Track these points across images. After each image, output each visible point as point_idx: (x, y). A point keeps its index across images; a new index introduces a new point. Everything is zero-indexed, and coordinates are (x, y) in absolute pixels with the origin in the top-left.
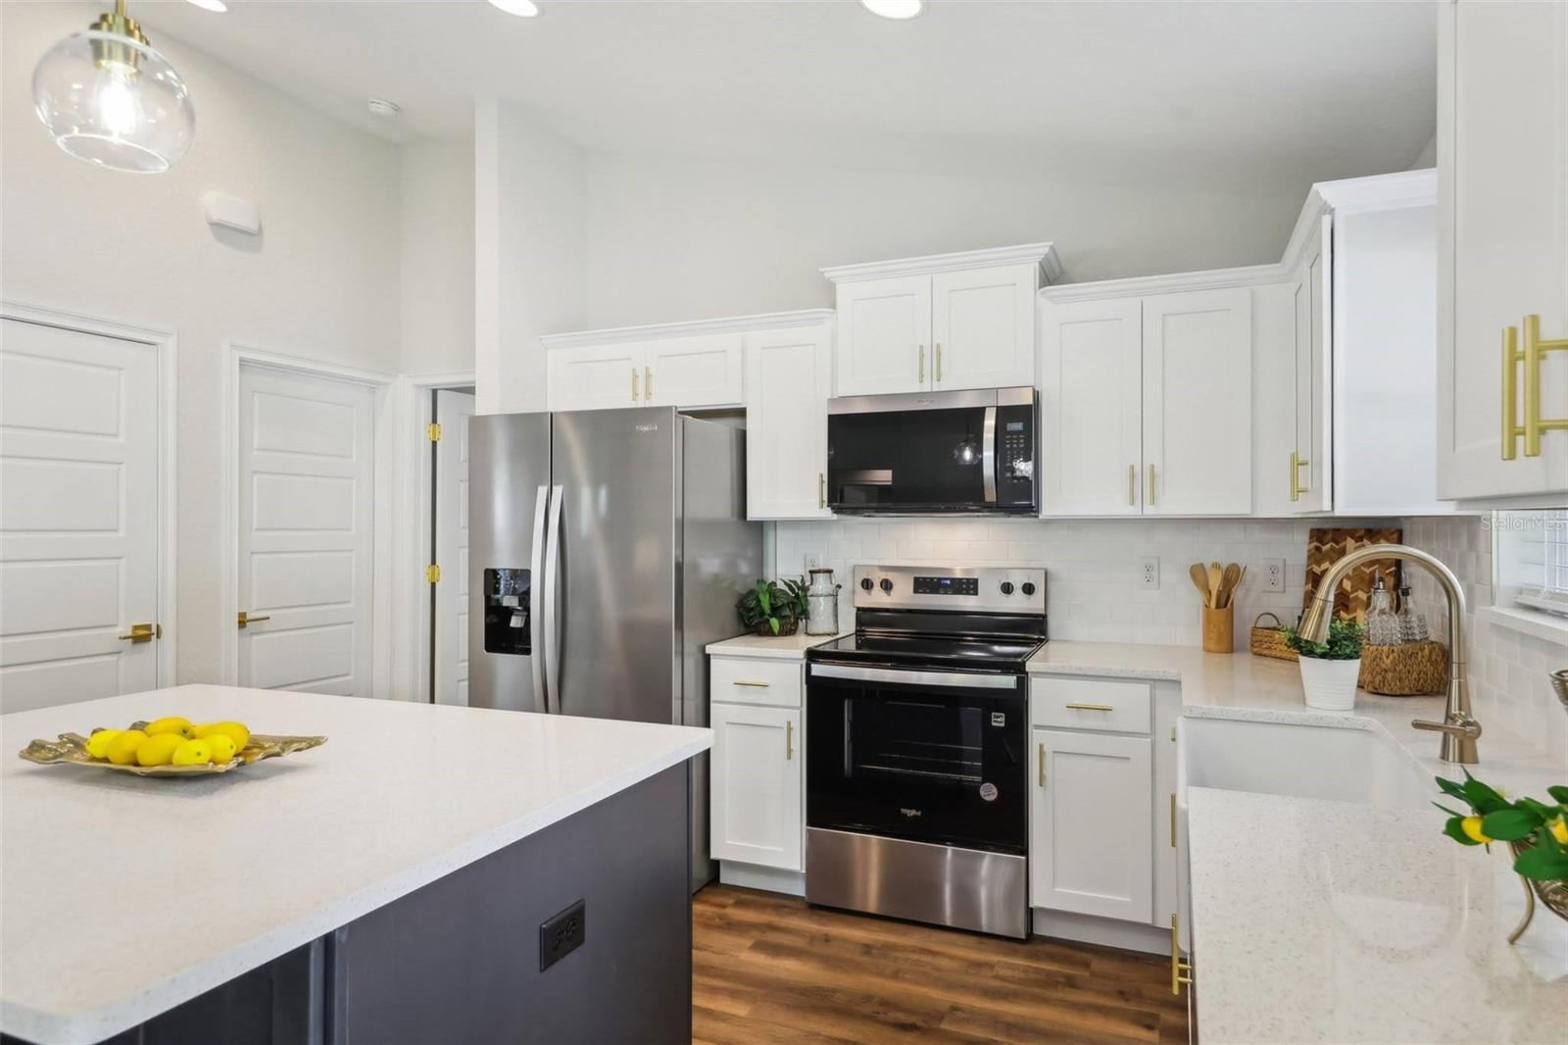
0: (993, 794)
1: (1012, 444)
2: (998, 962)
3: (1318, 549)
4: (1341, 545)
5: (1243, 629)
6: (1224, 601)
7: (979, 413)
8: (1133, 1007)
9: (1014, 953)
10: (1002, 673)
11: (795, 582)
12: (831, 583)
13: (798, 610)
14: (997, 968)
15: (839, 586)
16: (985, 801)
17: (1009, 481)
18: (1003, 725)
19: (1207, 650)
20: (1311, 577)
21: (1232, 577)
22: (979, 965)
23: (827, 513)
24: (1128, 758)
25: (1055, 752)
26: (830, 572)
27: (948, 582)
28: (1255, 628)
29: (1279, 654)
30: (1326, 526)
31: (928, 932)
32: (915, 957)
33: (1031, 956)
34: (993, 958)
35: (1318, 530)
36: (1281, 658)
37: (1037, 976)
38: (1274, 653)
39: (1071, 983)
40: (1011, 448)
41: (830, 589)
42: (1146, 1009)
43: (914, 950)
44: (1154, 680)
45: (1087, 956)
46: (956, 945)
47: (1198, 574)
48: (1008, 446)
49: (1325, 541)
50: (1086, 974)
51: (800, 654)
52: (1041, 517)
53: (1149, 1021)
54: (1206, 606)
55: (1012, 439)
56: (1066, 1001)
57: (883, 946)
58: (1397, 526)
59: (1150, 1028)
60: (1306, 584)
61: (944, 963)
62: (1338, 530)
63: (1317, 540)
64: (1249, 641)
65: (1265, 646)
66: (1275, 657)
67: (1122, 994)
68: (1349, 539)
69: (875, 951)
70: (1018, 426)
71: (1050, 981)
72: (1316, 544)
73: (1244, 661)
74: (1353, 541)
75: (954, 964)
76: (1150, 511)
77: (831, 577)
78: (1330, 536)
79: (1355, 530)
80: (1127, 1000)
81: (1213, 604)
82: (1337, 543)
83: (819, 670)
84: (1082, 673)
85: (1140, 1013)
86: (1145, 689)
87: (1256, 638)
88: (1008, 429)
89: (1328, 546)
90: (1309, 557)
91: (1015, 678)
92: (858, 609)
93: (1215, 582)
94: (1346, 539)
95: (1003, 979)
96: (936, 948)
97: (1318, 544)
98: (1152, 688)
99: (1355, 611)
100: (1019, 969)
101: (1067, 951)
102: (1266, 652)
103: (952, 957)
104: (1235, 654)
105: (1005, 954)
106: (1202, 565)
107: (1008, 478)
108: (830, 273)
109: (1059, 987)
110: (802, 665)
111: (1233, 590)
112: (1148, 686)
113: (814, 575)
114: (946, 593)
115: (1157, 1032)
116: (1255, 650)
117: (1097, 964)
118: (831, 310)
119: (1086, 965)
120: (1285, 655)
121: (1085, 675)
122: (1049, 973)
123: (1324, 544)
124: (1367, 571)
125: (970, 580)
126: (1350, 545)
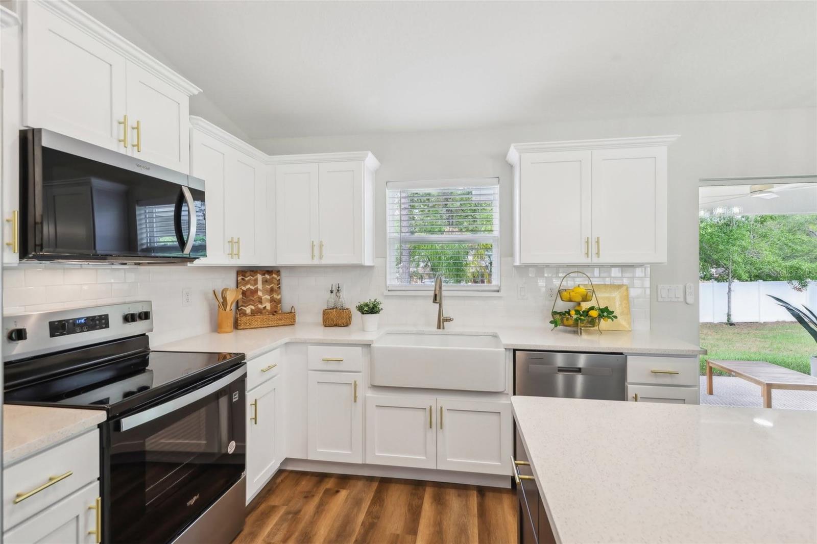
3: (243, 279)
4: (255, 277)
18: (238, 399)
20: (240, 292)
27: (83, 321)
28: (239, 318)
29: (256, 326)
30: (245, 269)
35: (241, 271)
36: (261, 328)
38: (252, 327)
49: (247, 276)
58: (277, 269)
60: (239, 295)
62: (251, 271)
63: (241, 275)
65: (248, 324)
68: (258, 275)
72: (240, 277)
74: (261, 276)
78: (248, 273)
79: (260, 271)
82: (253, 276)
89: (249, 278)
90: (238, 284)
94: (256, 274)
97: (243, 277)
99: (265, 303)
102: (248, 327)
114: (82, 331)
120: (259, 326)
123: (246, 278)
124: (269, 287)
125: (100, 316)
126: (260, 277)
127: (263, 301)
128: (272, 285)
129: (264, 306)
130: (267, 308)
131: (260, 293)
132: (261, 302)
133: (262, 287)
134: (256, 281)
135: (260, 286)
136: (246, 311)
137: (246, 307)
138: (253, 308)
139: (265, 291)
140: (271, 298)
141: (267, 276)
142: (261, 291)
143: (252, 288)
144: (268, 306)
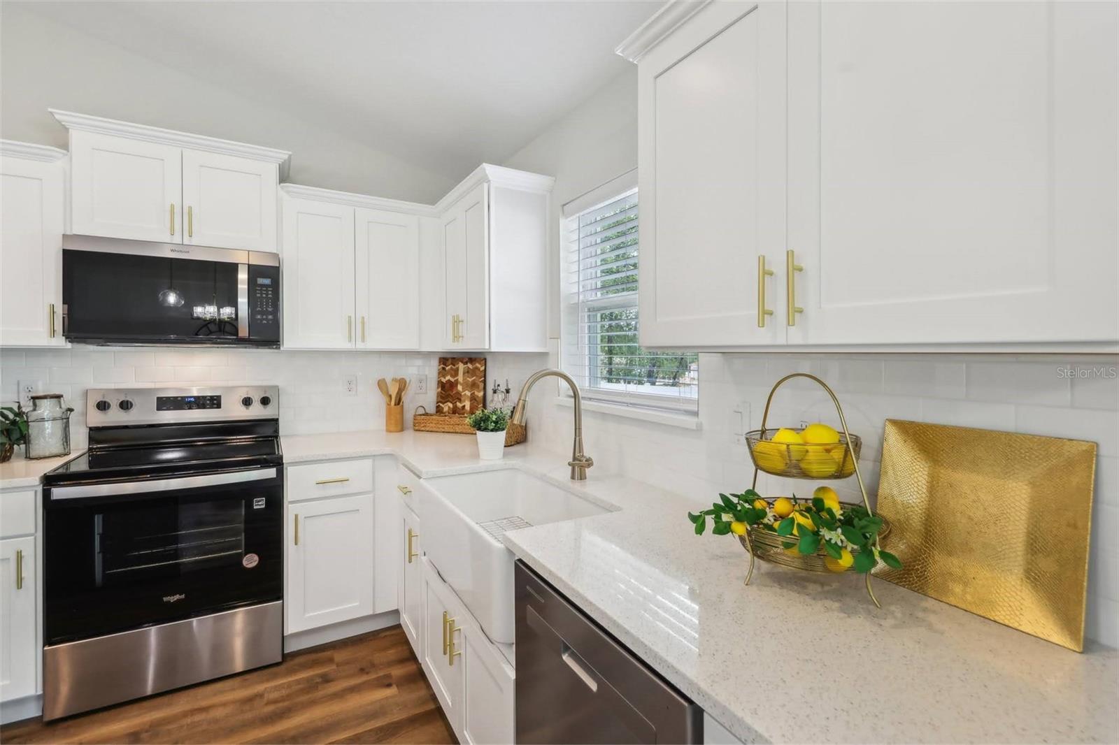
0: (255, 561)
1: (261, 294)
2: (266, 689)
3: (444, 369)
4: (457, 366)
5: (409, 416)
6: (399, 401)
7: (233, 268)
8: (373, 676)
9: (275, 677)
10: (263, 467)
11: (10, 409)
12: (61, 407)
13: (15, 435)
14: (266, 695)
15: (71, 410)
16: (247, 568)
17: (259, 322)
18: (263, 506)
19: (389, 431)
20: (440, 385)
21: (402, 385)
22: (250, 700)
23: (60, 342)
24: (358, 510)
25: (305, 518)
26: (59, 397)
27: (192, 399)
28: (415, 416)
29: (431, 429)
30: (448, 356)
31: (192, 692)
32: (189, 720)
33: (292, 671)
34: (260, 688)
35: (443, 358)
36: (431, 431)
37: (301, 686)
38: (427, 429)
39: (326, 679)
40: (262, 297)
41: (58, 412)
42: (381, 673)
43: (185, 714)
44: (374, 456)
45: (328, 654)
46: (222, 692)
47: (382, 385)
48: (258, 295)
49: (448, 364)
50: (334, 667)
51: (35, 480)
52: (282, 348)
53: (387, 682)
54: (388, 405)
55: (261, 290)
56: (329, 695)
57: (150, 726)
58: (482, 357)
59: (389, 685)
60: (438, 388)
61: (218, 713)
62: (454, 358)
63: (443, 364)
64: (412, 424)
65: (422, 425)
66: (428, 431)
67: (362, 671)
68: (460, 363)
69: (144, 735)
70: (267, 281)
71: (311, 686)
72: (442, 366)
73: (409, 435)
74: (463, 365)
75: (228, 710)
76: (360, 346)
77: (60, 402)
78: (450, 361)
79: (463, 358)
80: (367, 673)
81: (393, 403)
82: (454, 365)
83: (59, 493)
84: (327, 458)
85: (378, 679)
86: (368, 463)
87: (417, 421)
88: (258, 283)
89: (449, 367)
90: (439, 373)
91: (275, 469)
92: (91, 429)
93: (393, 391)
94: (458, 363)
95: (275, 702)
96: (204, 703)
97: (444, 366)
98: (374, 460)
99: (464, 401)
100: (284, 688)
101: (314, 656)
102: (423, 429)
103: (224, 704)
104: (405, 431)
105: (268, 680)
106: (384, 379)
107: (259, 319)
108: (61, 115)
109: (320, 687)
110: (36, 492)
111: (403, 394)
112: (371, 460)
113: (37, 401)
114: (190, 408)
115: (394, 686)
116: (417, 428)
117: (339, 656)
118: (65, 152)
119: (331, 660)
120: (435, 429)
121: (329, 459)
122: (308, 680)
123: (447, 366)
124: (470, 380)
125: (212, 397)
126: (461, 366)
127: (462, 399)
128: (474, 378)
129: (463, 404)
130: (466, 407)
131: (460, 388)
132: (460, 400)
133: (463, 380)
134: (456, 372)
135: (460, 378)
136: (443, 408)
137: (443, 403)
138: (451, 405)
139: (466, 386)
140: (471, 394)
141: (470, 365)
142: (461, 384)
143: (452, 380)
144: (467, 405)
